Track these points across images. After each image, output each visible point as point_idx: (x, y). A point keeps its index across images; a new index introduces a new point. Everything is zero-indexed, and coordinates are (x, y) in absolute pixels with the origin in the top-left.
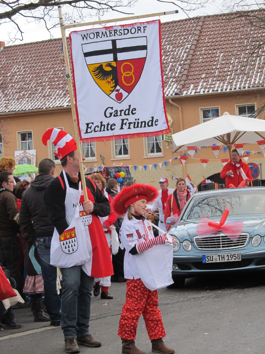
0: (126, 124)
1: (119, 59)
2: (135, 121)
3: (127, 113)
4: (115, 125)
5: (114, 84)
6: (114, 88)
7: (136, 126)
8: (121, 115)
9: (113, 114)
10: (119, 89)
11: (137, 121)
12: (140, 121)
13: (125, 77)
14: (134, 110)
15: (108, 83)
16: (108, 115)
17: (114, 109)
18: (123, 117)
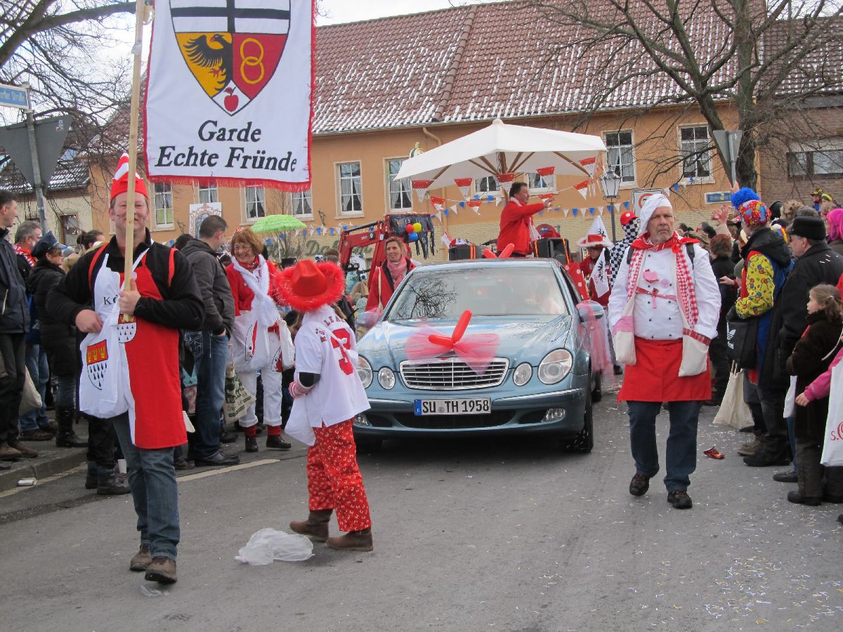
0: (238, 158)
1: (237, 30)
2: (256, 155)
3: (243, 136)
4: (217, 156)
5: (225, 77)
6: (223, 84)
7: (257, 164)
8: (230, 139)
9: (216, 136)
10: (233, 88)
11: (261, 155)
12: (267, 156)
13: (246, 67)
14: (257, 132)
15: (213, 74)
16: (206, 136)
17: (220, 127)
18: (236, 143)
